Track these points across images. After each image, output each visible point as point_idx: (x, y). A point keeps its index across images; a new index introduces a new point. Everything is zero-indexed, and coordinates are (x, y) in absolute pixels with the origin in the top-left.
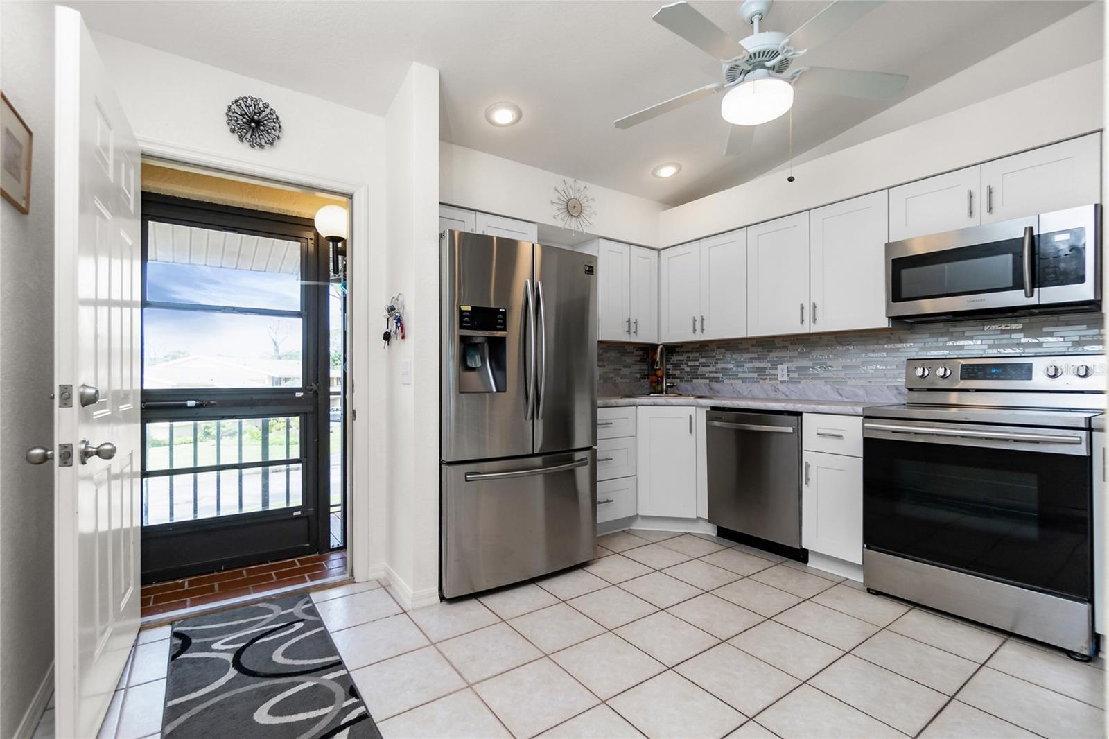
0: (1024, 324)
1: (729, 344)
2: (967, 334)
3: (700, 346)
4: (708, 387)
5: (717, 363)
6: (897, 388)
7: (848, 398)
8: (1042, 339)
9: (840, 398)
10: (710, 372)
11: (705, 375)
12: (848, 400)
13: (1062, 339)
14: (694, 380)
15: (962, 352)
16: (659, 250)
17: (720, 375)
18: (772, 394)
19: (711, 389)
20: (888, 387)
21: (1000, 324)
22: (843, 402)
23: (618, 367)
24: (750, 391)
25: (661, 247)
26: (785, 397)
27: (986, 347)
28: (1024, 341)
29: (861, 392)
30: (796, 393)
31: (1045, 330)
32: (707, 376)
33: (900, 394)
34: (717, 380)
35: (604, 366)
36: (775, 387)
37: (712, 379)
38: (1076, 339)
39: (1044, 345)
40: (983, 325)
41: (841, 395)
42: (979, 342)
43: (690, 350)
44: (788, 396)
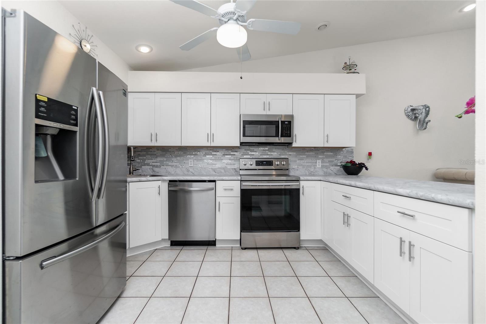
0: (269, 148)
1: (164, 148)
2: (255, 150)
3: (147, 148)
4: (152, 170)
5: (157, 158)
6: (235, 169)
7: (218, 173)
8: (273, 153)
9: (214, 173)
10: (152, 162)
11: (150, 164)
14: (143, 167)
15: (253, 156)
17: (159, 164)
18: (186, 173)
19: (154, 171)
20: (232, 168)
21: (263, 148)
22: (216, 175)
24: (175, 171)
26: (192, 174)
27: (260, 155)
28: (269, 153)
29: (223, 171)
30: (197, 172)
31: (274, 150)
32: (151, 164)
33: (236, 171)
34: (157, 167)
36: (188, 169)
37: (154, 166)
39: (273, 155)
40: (259, 148)
42: (258, 153)
43: (140, 150)
44: (193, 173)
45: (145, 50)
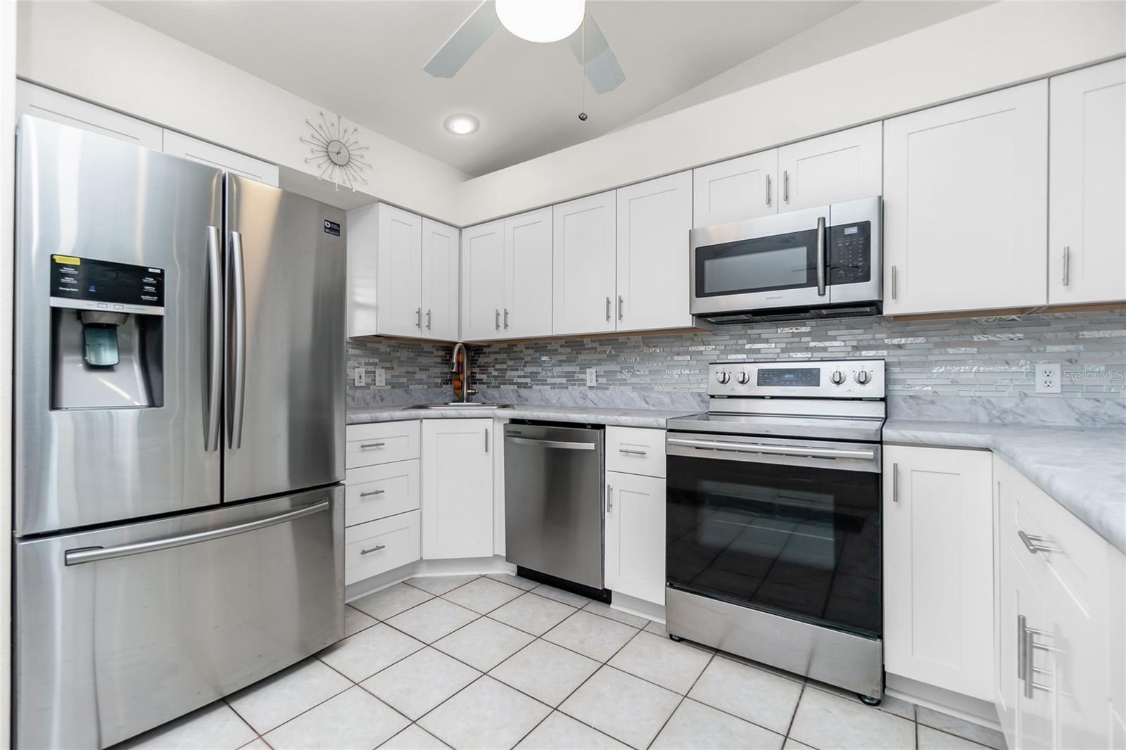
0: (812, 327)
1: (538, 344)
2: (762, 336)
3: (509, 345)
4: (516, 394)
5: (526, 366)
6: (700, 395)
7: (654, 406)
8: (827, 344)
9: (645, 406)
10: (519, 377)
11: (513, 380)
12: (655, 409)
13: (843, 344)
14: (501, 386)
15: (758, 356)
16: (460, 229)
17: (528, 380)
18: (581, 402)
19: (519, 396)
20: (692, 393)
21: (791, 326)
22: (650, 410)
23: (411, 369)
24: (559, 398)
25: (462, 225)
26: (593, 405)
27: (779, 350)
28: (812, 344)
29: (667, 400)
30: (604, 400)
31: (830, 333)
32: (515, 381)
33: (702, 401)
34: (525, 386)
35: (393, 369)
36: (584, 394)
37: (520, 385)
38: (855, 343)
39: (829, 349)
40: (777, 327)
41: (647, 402)
42: (773, 345)
43: (498, 350)
44: (595, 404)
45: (462, 127)
